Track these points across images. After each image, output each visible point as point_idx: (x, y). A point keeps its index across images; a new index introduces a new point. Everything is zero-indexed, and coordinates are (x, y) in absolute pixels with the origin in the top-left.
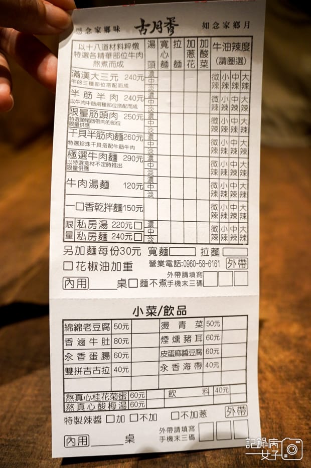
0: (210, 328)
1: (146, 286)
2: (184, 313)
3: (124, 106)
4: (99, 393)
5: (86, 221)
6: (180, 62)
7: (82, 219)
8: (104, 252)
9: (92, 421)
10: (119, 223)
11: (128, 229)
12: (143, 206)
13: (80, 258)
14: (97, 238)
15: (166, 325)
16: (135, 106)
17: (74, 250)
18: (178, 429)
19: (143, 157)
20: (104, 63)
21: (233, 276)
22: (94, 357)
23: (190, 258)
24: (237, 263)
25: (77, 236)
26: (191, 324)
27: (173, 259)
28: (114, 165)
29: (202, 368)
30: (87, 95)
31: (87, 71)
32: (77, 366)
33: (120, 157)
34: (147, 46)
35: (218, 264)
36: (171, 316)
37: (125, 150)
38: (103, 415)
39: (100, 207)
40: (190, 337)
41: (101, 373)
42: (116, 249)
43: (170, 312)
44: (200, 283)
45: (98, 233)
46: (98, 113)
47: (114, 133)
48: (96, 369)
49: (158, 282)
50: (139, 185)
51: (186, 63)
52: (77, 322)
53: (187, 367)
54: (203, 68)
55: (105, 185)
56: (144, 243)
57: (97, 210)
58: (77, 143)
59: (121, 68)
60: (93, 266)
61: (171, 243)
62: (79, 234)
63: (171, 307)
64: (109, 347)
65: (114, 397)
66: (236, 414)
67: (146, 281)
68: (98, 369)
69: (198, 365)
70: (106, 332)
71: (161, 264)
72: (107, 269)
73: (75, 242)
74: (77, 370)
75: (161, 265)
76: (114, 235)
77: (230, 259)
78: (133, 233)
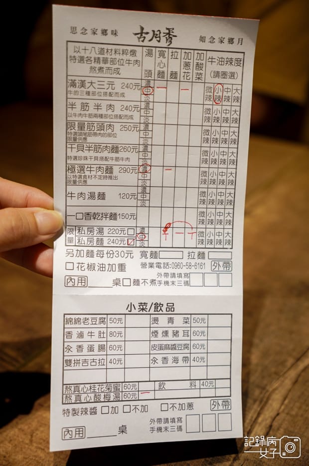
0: (197, 324)
2: (172, 309)
3: (120, 117)
4: (95, 385)
5: (85, 229)
6: (176, 73)
7: (82, 227)
8: (101, 255)
9: (89, 413)
10: (113, 230)
11: (122, 235)
12: (136, 215)
13: (80, 260)
14: (95, 243)
15: (156, 320)
16: (131, 117)
17: (75, 253)
18: (167, 420)
19: (137, 169)
20: (101, 69)
21: (218, 278)
22: (91, 349)
23: (177, 261)
24: (221, 266)
25: (77, 241)
26: (178, 320)
27: (162, 261)
28: (111, 178)
29: (189, 362)
30: (84, 106)
31: (83, 79)
32: (76, 358)
33: (116, 170)
34: (145, 54)
35: (204, 266)
36: (161, 312)
37: (121, 162)
38: (98, 406)
39: (97, 216)
40: (177, 332)
41: (98, 364)
42: (111, 252)
43: (159, 308)
44: (187, 283)
45: (95, 238)
46: (95, 125)
47: (110, 145)
48: (92, 361)
49: (148, 281)
50: (133, 195)
51: (182, 74)
52: (77, 317)
53: (176, 360)
54: (197, 81)
55: (102, 196)
56: (136, 247)
57: (94, 218)
58: (75, 158)
59: (118, 76)
60: (91, 267)
61: (160, 247)
62: (79, 240)
63: (160, 304)
64: (105, 339)
65: (109, 389)
66: (221, 408)
67: (138, 280)
68: (95, 361)
69: (186, 359)
70: (102, 325)
71: (151, 266)
72: (104, 270)
73: (75, 246)
74: (76, 362)
76: (109, 240)
77: (215, 261)
78: (126, 239)
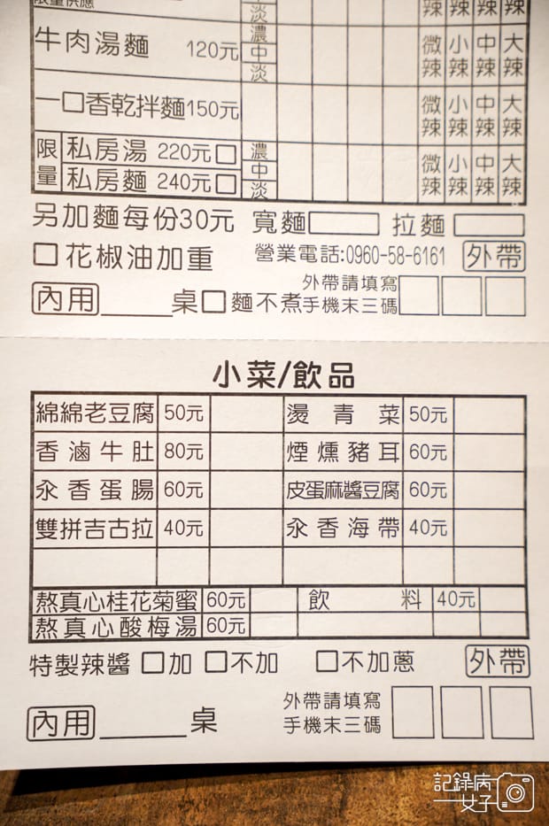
0: (420, 426)
1: (248, 309)
2: (348, 382)
4: (124, 591)
5: (91, 141)
7: (80, 136)
8: (138, 220)
9: (105, 668)
10: (175, 148)
11: (200, 163)
12: (238, 105)
13: (77, 235)
14: (121, 184)
15: (300, 412)
17: (61, 214)
18: (333, 700)
21: (484, 289)
22: (111, 491)
23: (363, 241)
24: (494, 255)
25: (67, 178)
26: (367, 414)
27: (318, 241)
29: (399, 533)
32: (68, 515)
35: (440, 256)
36: (314, 389)
38: (135, 650)
39: (126, 105)
40: (364, 446)
41: (131, 534)
42: (169, 213)
43: (309, 377)
44: (391, 306)
45: (121, 171)
48: (116, 525)
49: (278, 299)
50: (228, 47)
52: (70, 400)
53: (360, 528)
55: (138, 46)
56: (242, 199)
57: (118, 112)
60: (109, 257)
61: (313, 201)
62: (73, 174)
63: (312, 366)
64: (152, 465)
65: (163, 604)
67: (248, 297)
68: (122, 525)
69: (388, 525)
70: (143, 425)
71: (286, 254)
72: (147, 265)
73: (61, 193)
74: (68, 526)
75: (286, 257)
76: (163, 177)
77: (476, 244)
78: (212, 174)
